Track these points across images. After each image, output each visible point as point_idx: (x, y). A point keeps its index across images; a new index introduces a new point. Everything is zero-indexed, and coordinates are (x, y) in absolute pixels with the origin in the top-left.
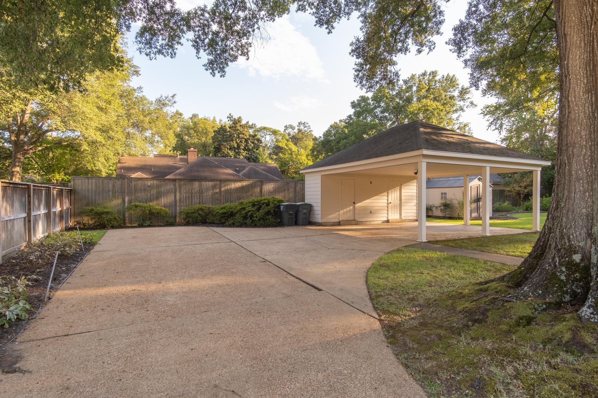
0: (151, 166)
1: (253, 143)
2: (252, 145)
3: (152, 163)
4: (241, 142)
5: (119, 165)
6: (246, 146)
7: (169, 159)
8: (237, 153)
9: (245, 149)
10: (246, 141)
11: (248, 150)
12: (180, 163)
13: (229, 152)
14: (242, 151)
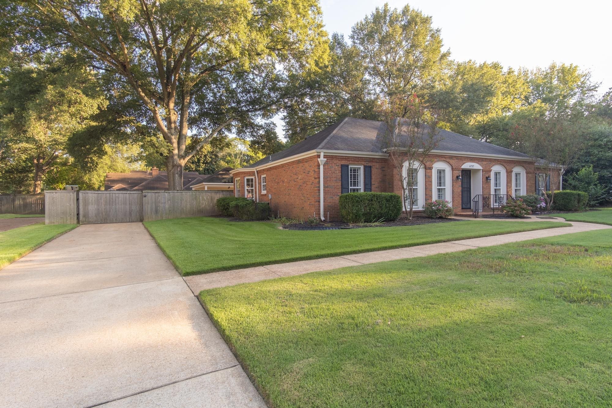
0: (128, 179)
1: (211, 158)
2: (210, 159)
3: (129, 177)
4: (201, 157)
5: (107, 179)
6: (205, 160)
7: (141, 173)
8: (197, 165)
9: (203, 163)
10: (205, 156)
11: (207, 163)
12: (149, 176)
13: (192, 165)
14: (201, 164)
